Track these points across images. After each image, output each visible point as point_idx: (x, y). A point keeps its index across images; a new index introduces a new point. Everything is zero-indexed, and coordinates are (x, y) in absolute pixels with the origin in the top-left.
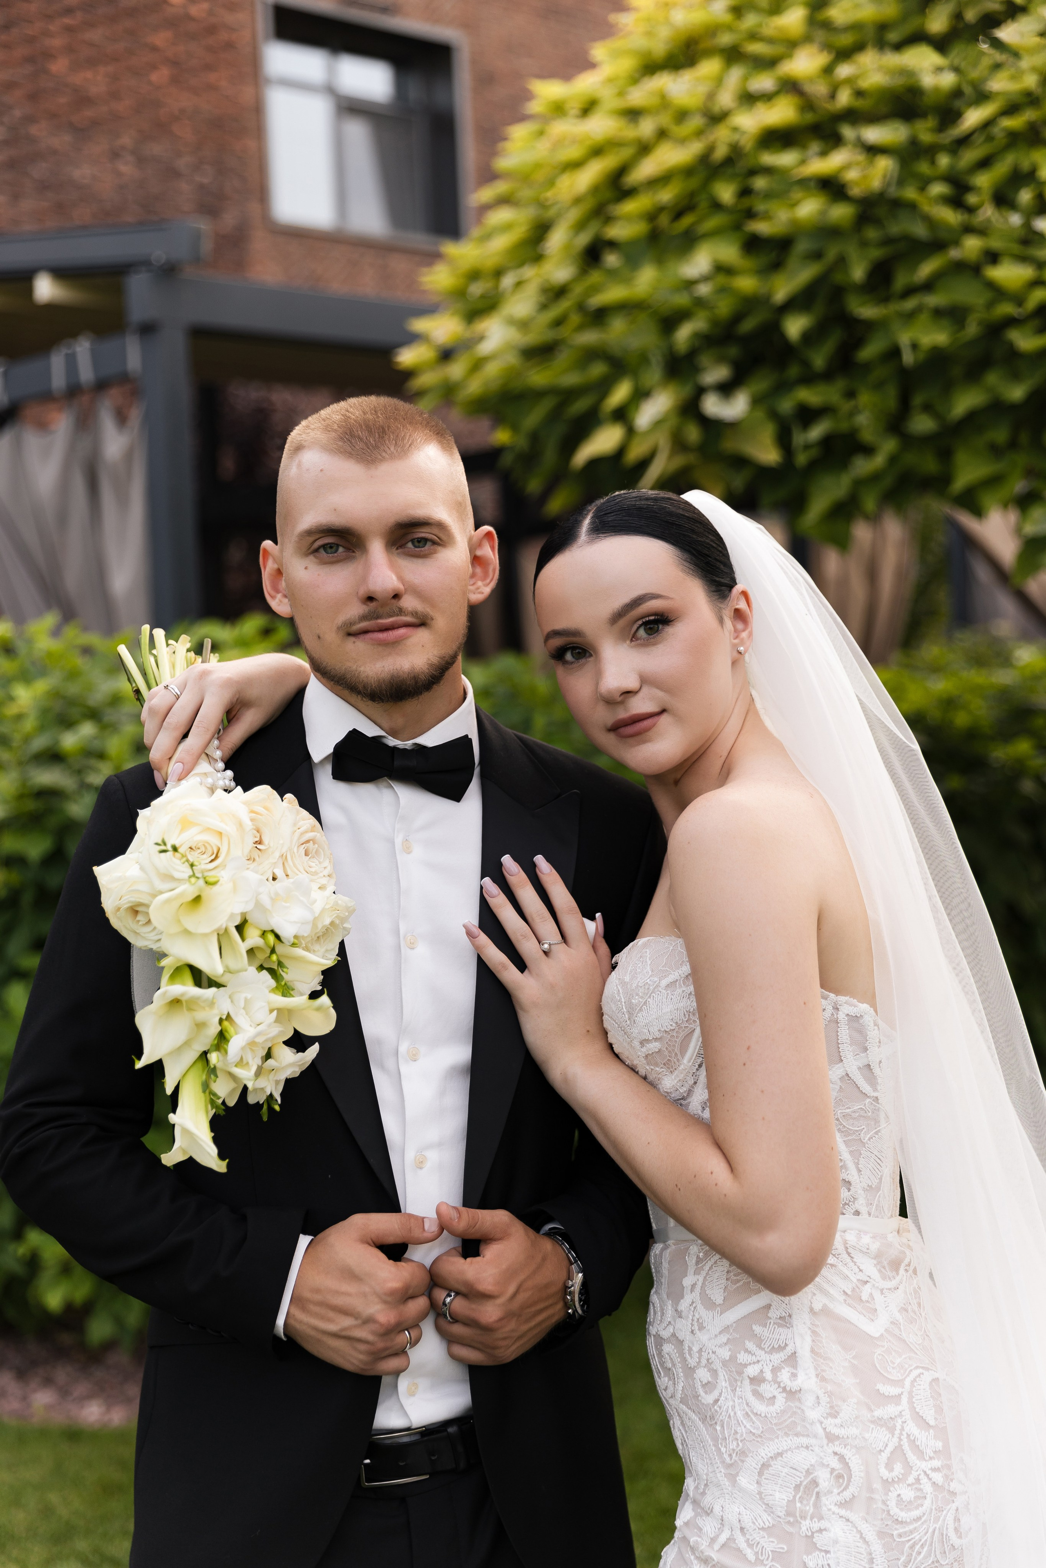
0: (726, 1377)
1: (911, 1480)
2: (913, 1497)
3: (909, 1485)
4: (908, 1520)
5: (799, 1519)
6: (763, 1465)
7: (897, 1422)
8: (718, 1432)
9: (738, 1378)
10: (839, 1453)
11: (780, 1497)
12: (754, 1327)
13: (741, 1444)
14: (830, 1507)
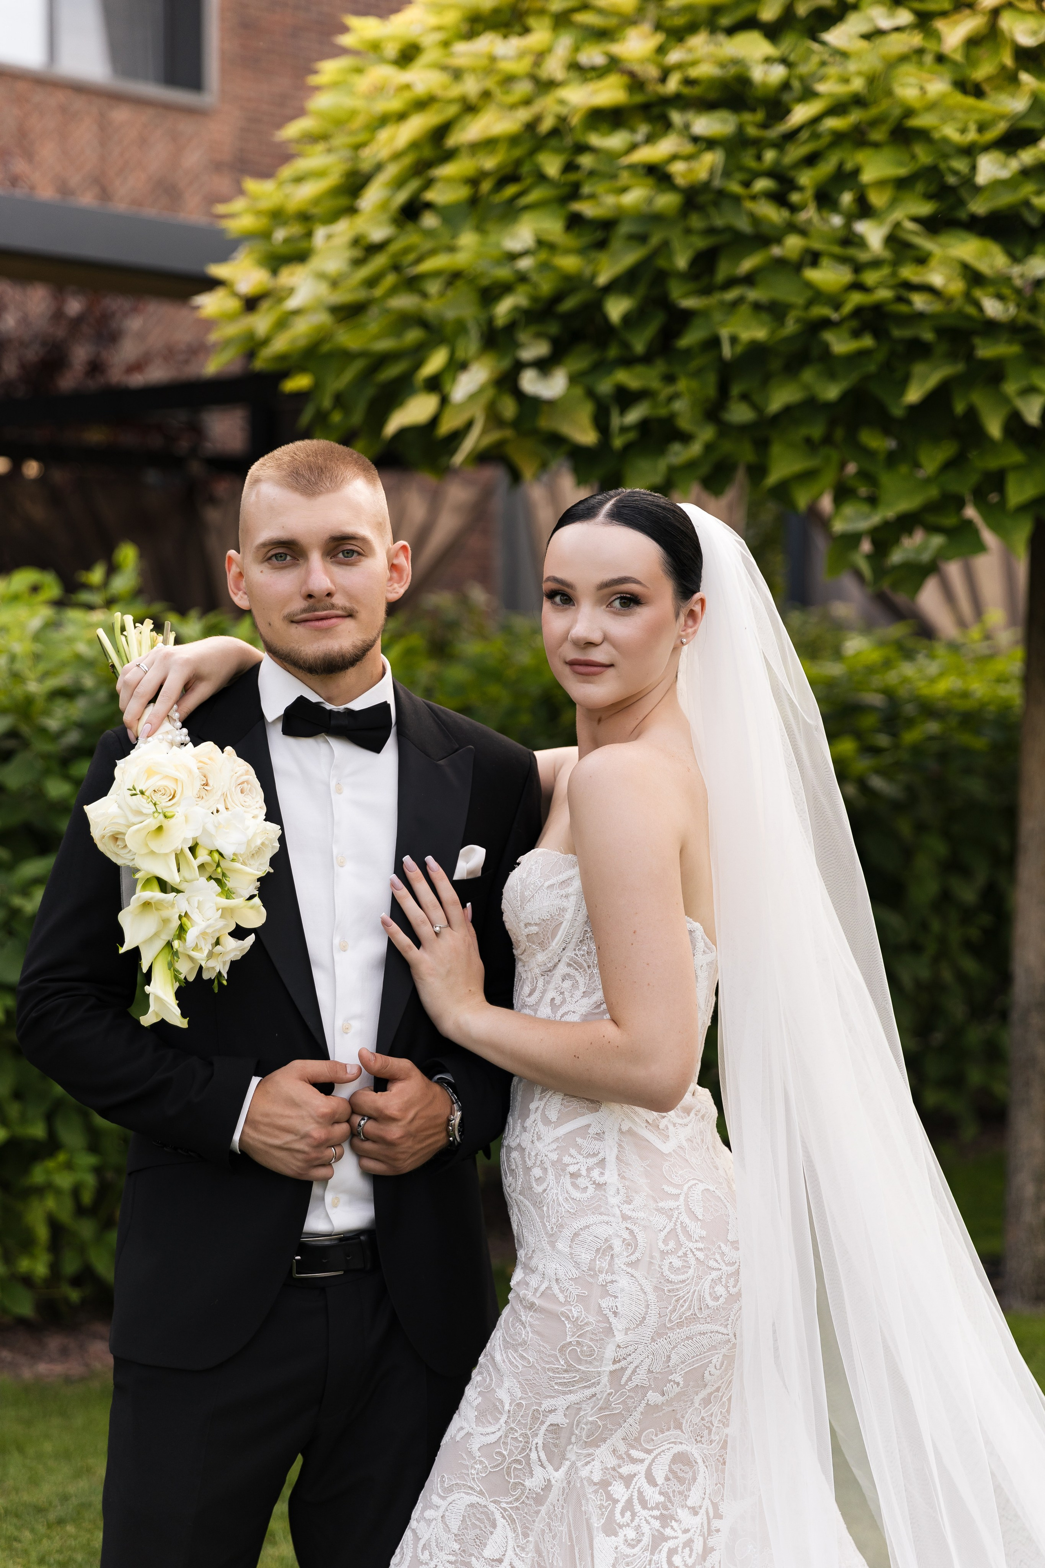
0: (553, 1173)
1: (680, 1253)
2: (681, 1265)
3: (679, 1257)
4: (676, 1281)
5: (597, 1272)
6: (575, 1234)
7: (675, 1212)
8: (544, 1212)
9: (562, 1174)
10: (630, 1228)
11: (585, 1257)
12: (577, 1139)
13: (560, 1220)
14: (620, 1265)
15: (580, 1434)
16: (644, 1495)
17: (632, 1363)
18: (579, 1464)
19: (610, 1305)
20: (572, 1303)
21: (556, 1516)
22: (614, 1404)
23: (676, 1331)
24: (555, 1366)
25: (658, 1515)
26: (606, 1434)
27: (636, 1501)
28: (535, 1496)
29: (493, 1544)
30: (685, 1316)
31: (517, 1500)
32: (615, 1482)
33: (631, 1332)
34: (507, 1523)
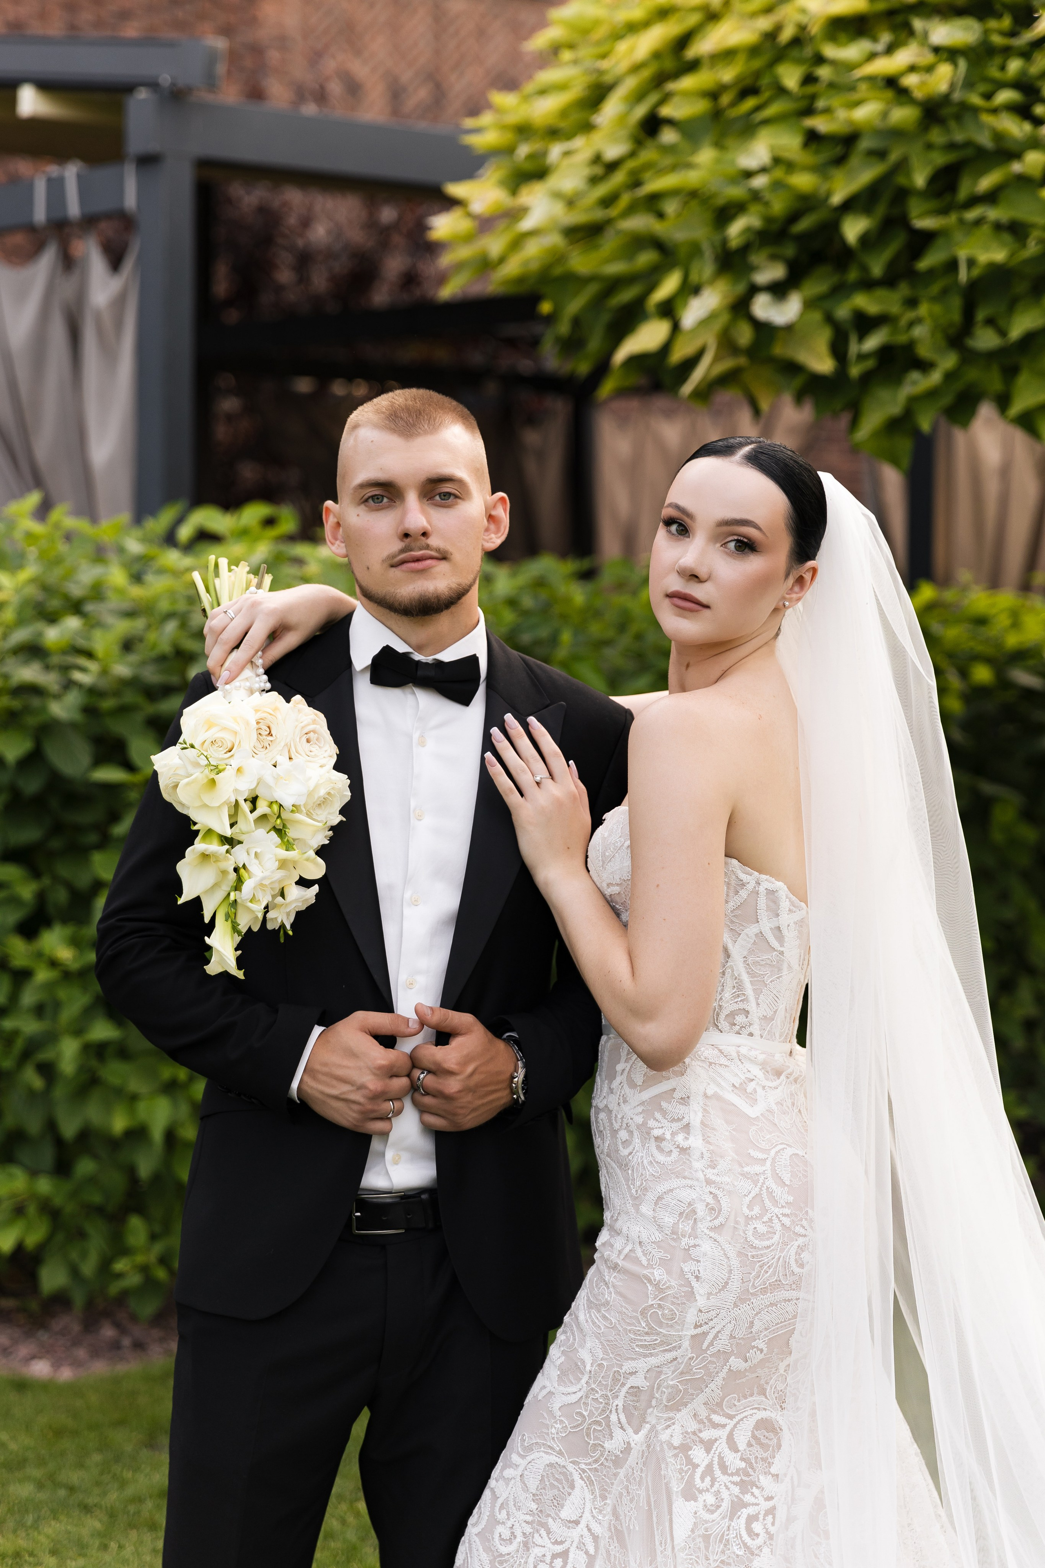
0: (639, 1136)
1: (765, 1219)
2: (766, 1230)
3: (763, 1222)
4: (760, 1247)
5: (680, 1236)
6: (659, 1197)
7: (761, 1177)
8: (630, 1175)
9: (647, 1137)
10: (713, 1193)
11: (668, 1220)
12: (662, 1103)
13: (644, 1183)
14: (703, 1230)
15: (660, 1398)
16: (725, 1460)
17: (714, 1328)
18: (659, 1428)
19: (692, 1268)
20: (654, 1267)
21: (635, 1479)
22: (696, 1369)
23: (760, 1297)
24: (636, 1328)
25: (738, 1481)
26: (687, 1399)
27: (716, 1467)
28: (614, 1458)
29: (571, 1505)
30: (769, 1282)
31: (596, 1461)
32: (695, 1447)
33: (713, 1297)
34: (585, 1484)
